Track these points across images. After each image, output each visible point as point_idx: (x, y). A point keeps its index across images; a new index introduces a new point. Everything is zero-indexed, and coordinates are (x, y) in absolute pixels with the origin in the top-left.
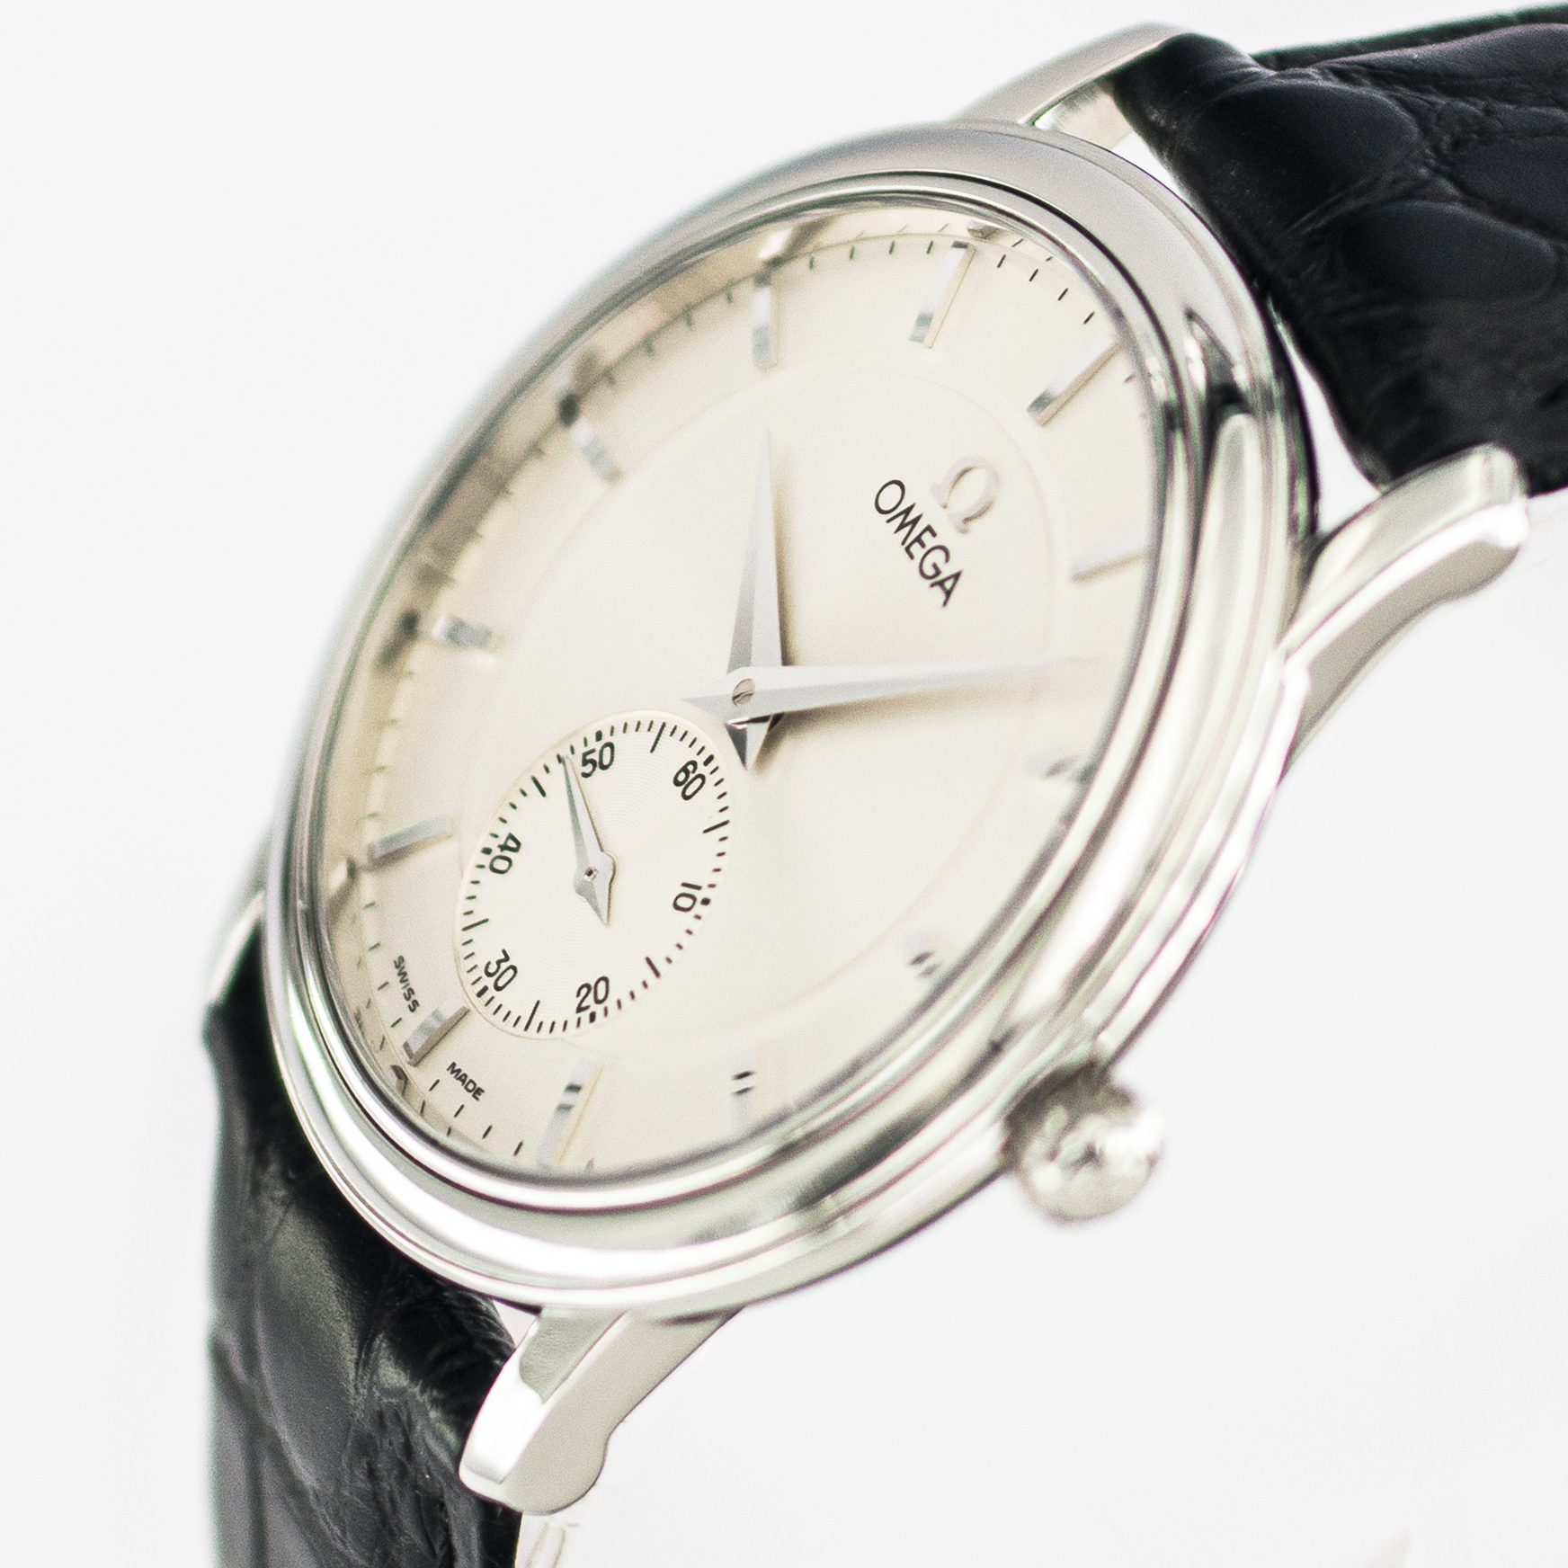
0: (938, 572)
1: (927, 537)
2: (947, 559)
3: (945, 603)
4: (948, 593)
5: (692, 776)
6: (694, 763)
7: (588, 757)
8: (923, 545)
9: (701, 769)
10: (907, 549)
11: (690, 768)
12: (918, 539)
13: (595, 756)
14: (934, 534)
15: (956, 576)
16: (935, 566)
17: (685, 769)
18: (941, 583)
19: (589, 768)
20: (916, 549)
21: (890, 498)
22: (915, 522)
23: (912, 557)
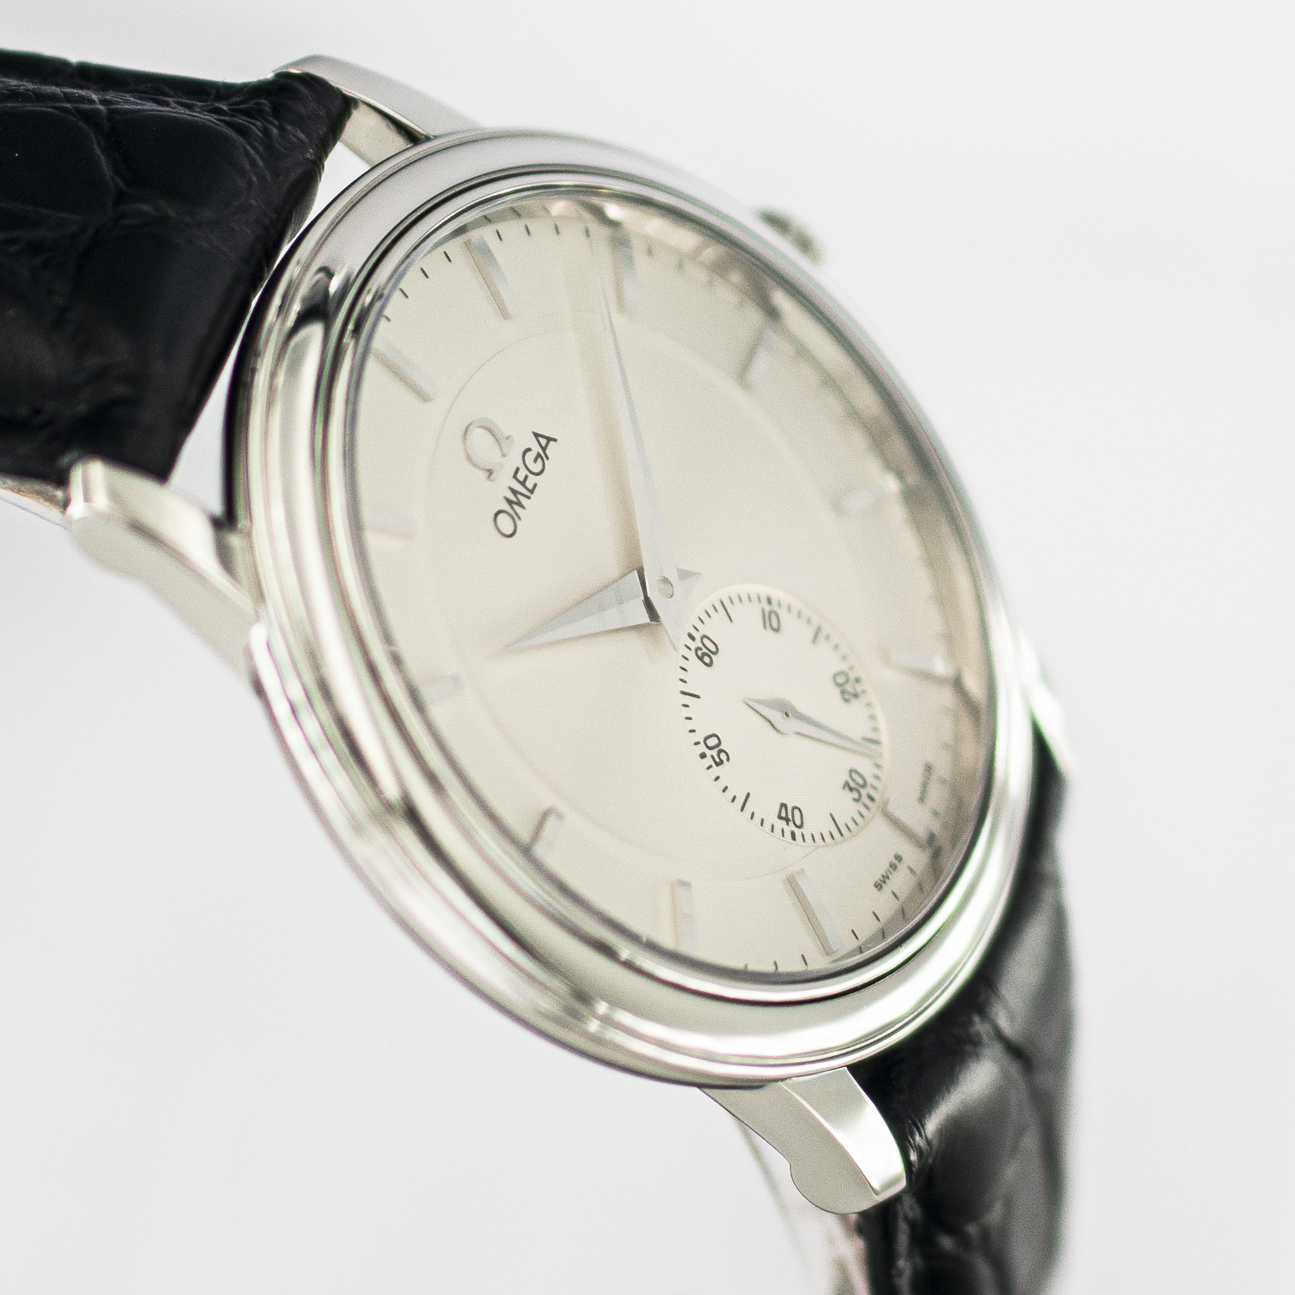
0: (539, 455)
1: (521, 477)
2: (529, 450)
3: (555, 440)
4: (549, 439)
5: (705, 650)
6: (698, 649)
7: (718, 760)
8: (526, 477)
9: (698, 643)
10: (532, 491)
11: (700, 653)
12: (523, 483)
13: (714, 752)
14: (517, 470)
15: (537, 435)
16: (535, 461)
17: (701, 659)
18: (544, 449)
19: (723, 756)
20: (529, 485)
21: (505, 523)
22: (514, 492)
23: (535, 486)
